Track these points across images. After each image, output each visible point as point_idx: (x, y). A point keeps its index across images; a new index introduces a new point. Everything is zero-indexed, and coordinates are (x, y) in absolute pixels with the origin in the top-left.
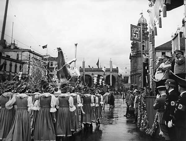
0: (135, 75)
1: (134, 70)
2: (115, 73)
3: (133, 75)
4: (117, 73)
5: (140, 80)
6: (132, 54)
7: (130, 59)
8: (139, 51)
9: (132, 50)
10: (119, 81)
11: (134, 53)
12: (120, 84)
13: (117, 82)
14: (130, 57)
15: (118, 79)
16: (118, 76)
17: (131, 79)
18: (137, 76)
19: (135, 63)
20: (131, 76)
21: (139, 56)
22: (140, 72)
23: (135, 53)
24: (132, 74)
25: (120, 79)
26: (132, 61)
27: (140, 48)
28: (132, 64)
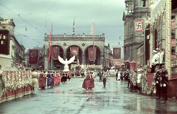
0: (132, 45)
1: (129, 37)
2: (100, 42)
3: (128, 46)
4: (103, 42)
5: (139, 53)
6: (126, 12)
7: (124, 19)
8: (138, 8)
9: (127, 5)
10: (105, 54)
11: (130, 11)
12: (107, 59)
13: (102, 56)
14: (124, 17)
15: (104, 51)
16: (105, 46)
17: (125, 52)
18: (134, 47)
19: (131, 27)
20: (125, 47)
21: (137, 17)
22: (138, 42)
23: (132, 10)
24: (127, 43)
25: (108, 51)
26: (127, 24)
27: (139, 4)
28: (127, 28)
